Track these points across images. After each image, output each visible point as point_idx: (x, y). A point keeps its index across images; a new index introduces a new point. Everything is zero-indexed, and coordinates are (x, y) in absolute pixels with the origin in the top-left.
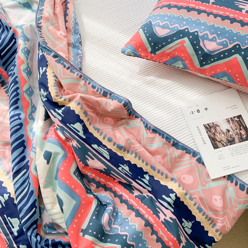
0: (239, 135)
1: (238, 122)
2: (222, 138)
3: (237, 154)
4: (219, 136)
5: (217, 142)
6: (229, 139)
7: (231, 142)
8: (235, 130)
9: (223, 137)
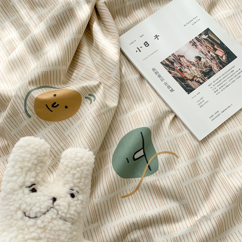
0: (216, 58)
1: (207, 40)
2: (193, 73)
3: (222, 88)
4: (189, 72)
5: (189, 82)
6: (204, 70)
7: (208, 73)
8: (208, 53)
9: (195, 71)
